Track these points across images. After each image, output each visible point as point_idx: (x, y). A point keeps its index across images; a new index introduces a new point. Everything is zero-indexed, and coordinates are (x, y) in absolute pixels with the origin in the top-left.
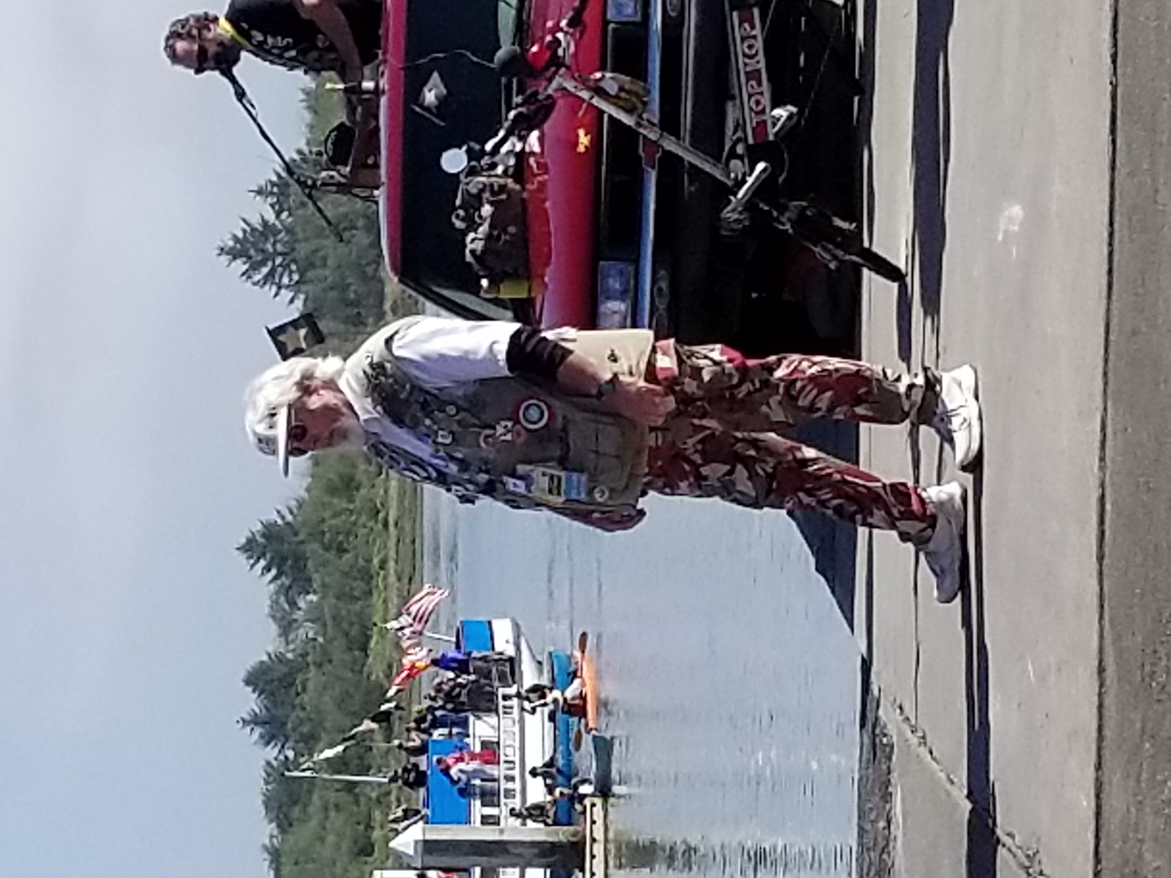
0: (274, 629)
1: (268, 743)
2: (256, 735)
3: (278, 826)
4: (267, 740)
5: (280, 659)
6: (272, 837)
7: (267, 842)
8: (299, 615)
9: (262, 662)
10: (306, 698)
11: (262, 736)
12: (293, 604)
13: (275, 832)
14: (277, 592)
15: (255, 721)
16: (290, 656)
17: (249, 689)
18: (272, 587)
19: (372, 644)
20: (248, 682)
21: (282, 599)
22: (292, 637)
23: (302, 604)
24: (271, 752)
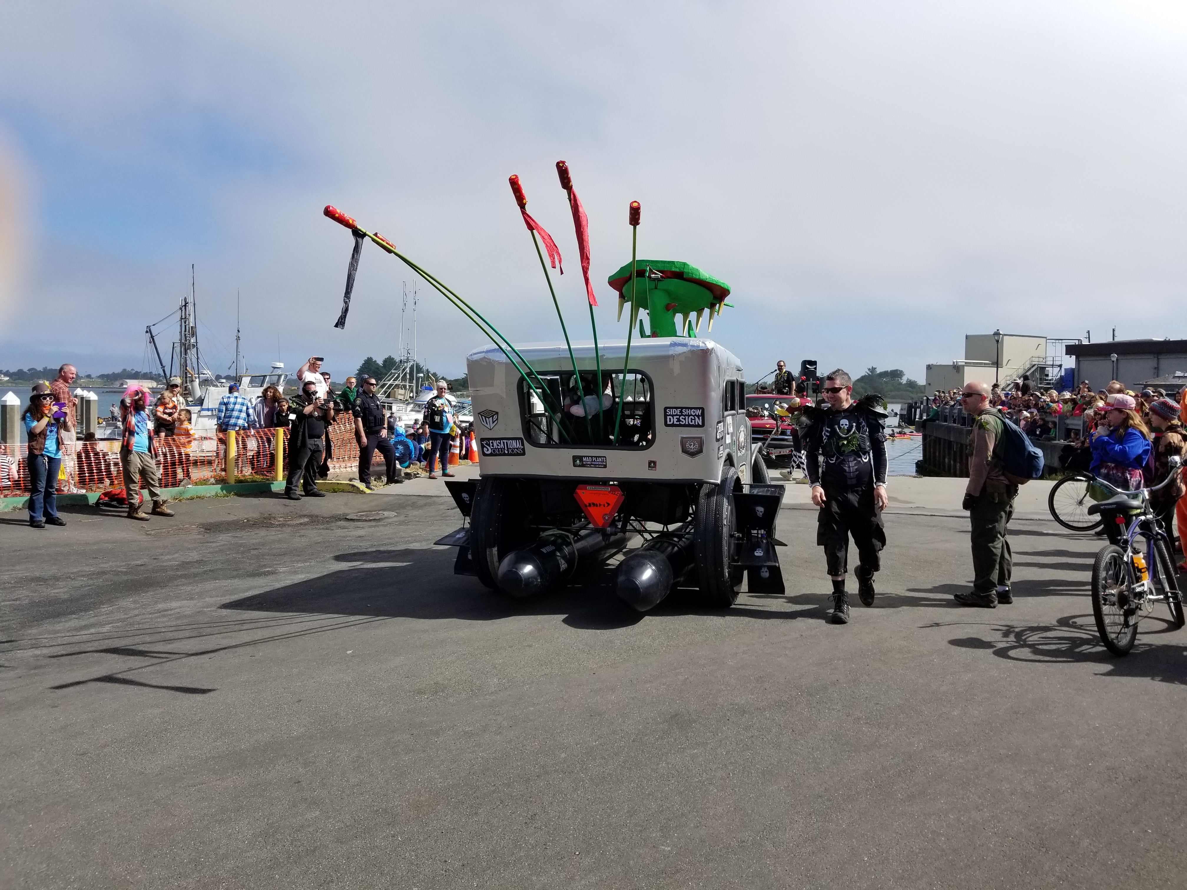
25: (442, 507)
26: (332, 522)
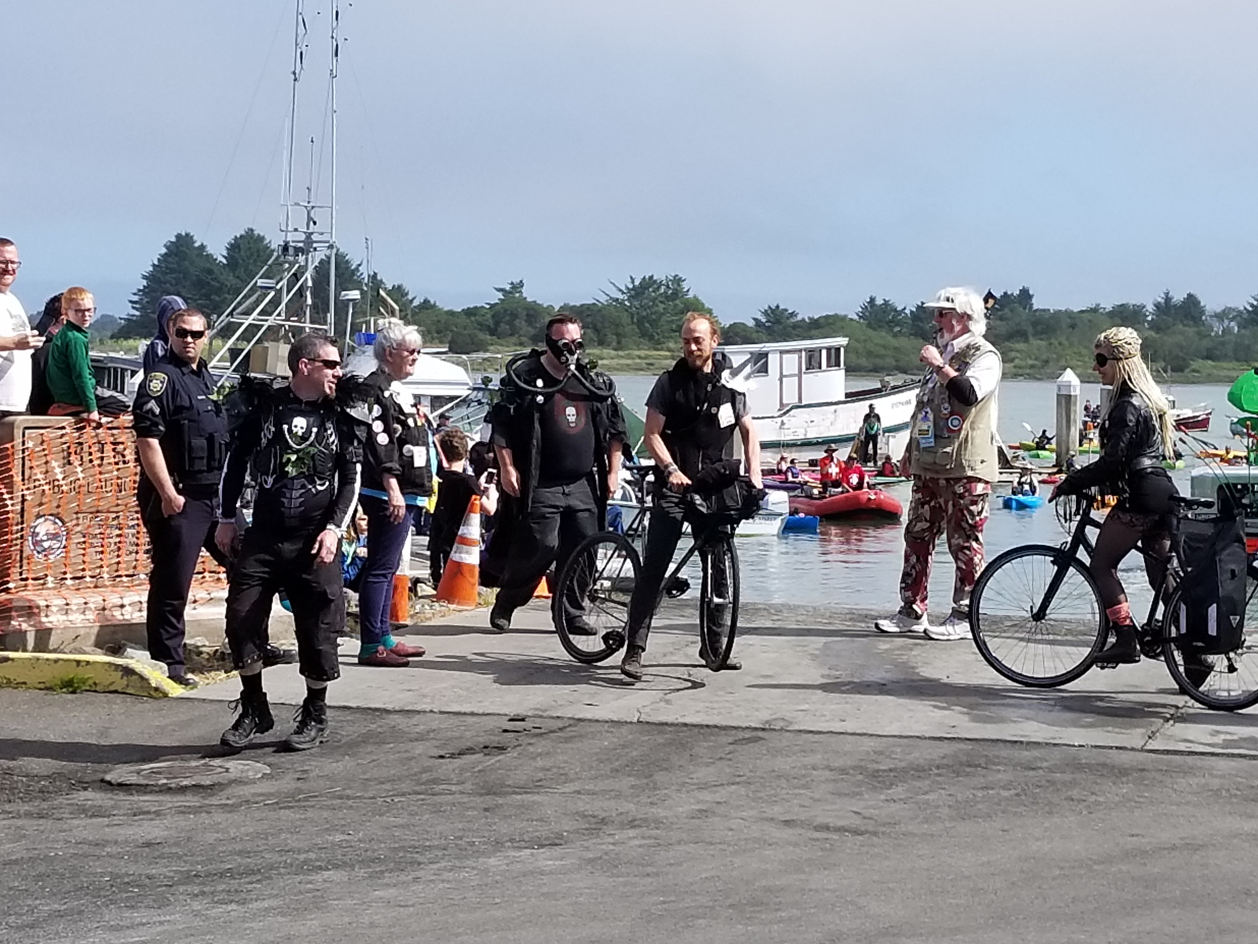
0: (1219, 310)
1: (1155, 305)
2: (1160, 300)
3: (1110, 312)
4: (1157, 306)
5: (1202, 312)
6: (1105, 309)
7: (1102, 306)
8: (1226, 322)
9: (1199, 302)
10: (1181, 326)
11: (1159, 303)
12: (1232, 320)
13: (1107, 310)
14: (1240, 312)
15: (1168, 299)
16: (1204, 318)
17: (1186, 296)
18: (1242, 308)
19: (1209, 362)
20: (1190, 296)
21: (1235, 314)
22: (1215, 319)
23: (1232, 324)
24: (1150, 308)
25: (419, 748)
26: (58, 791)
